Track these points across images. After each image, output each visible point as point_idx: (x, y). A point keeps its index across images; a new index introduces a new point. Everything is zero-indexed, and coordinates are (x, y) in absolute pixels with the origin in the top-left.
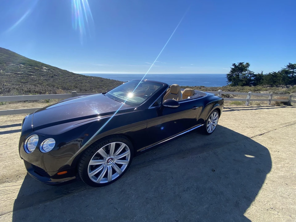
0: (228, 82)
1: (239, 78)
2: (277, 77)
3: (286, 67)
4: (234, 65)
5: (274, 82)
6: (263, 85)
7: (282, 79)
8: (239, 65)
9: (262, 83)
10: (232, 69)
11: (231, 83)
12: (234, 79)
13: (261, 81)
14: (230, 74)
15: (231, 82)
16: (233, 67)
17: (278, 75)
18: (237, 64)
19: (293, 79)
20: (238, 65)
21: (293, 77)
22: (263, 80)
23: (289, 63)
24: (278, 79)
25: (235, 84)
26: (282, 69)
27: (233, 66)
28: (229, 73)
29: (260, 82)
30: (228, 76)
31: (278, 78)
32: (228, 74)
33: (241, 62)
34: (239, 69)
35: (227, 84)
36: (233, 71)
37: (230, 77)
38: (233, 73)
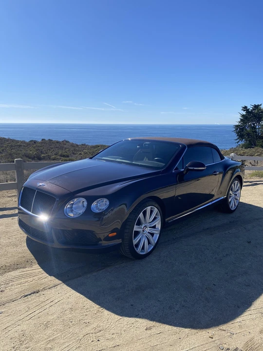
0: (238, 140)
1: (256, 132)
4: (245, 108)
8: (253, 110)
10: (243, 116)
11: (243, 143)
12: (248, 134)
14: (239, 125)
15: (244, 140)
16: (244, 113)
18: (250, 108)
20: (251, 109)
25: (251, 144)
27: (244, 111)
28: (237, 124)
30: (237, 129)
32: (237, 126)
33: (257, 104)
34: (255, 116)
35: (237, 144)
36: (244, 120)
37: (240, 131)
38: (246, 123)
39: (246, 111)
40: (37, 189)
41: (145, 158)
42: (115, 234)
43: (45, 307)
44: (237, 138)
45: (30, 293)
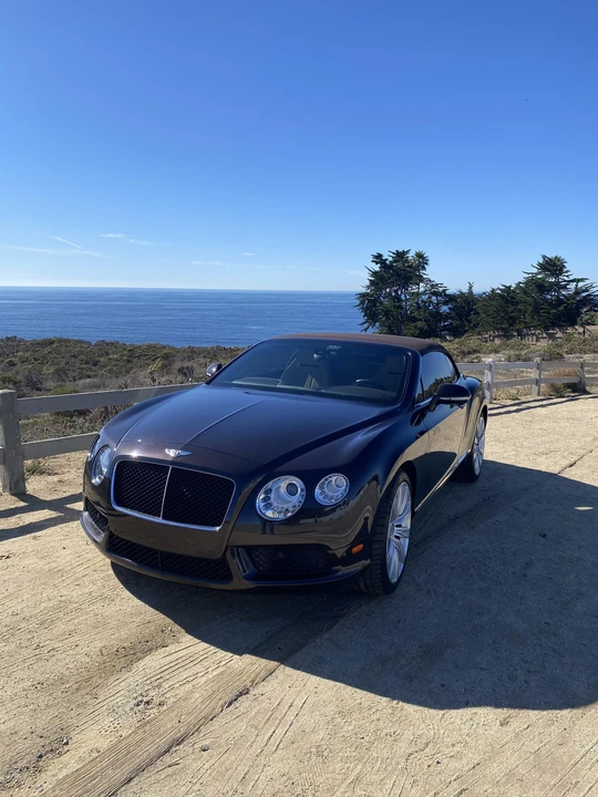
0: (366, 325)
1: (401, 307)
2: (516, 303)
3: (535, 271)
4: (378, 258)
5: (512, 321)
6: (479, 334)
7: (530, 308)
8: (395, 261)
9: (475, 326)
10: (375, 274)
11: (376, 330)
12: (387, 313)
13: (472, 317)
14: (368, 294)
15: (377, 324)
16: (377, 268)
17: (521, 297)
18: (388, 257)
19: (562, 308)
20: (391, 259)
21: (559, 302)
22: (477, 313)
23: (544, 257)
24: (520, 311)
26: (527, 276)
27: (377, 263)
28: (364, 290)
29: (469, 321)
30: (362, 303)
31: (519, 307)
32: (363, 295)
33: (401, 250)
34: (398, 275)
36: (377, 284)
37: (369, 306)
38: (381, 289)
39: (381, 264)
40: (172, 463)
41: (309, 377)
42: (361, 546)
43: (287, 718)
44: (363, 320)
45: (232, 696)
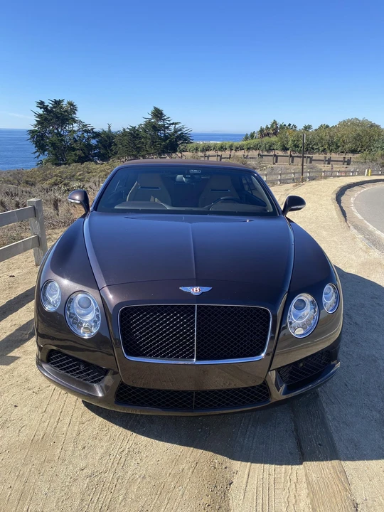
0: (37, 154)
1: (62, 140)
2: (140, 138)
3: (150, 117)
4: (41, 104)
5: (139, 149)
6: (119, 159)
7: (149, 142)
8: (54, 107)
9: (116, 153)
10: (40, 116)
11: (46, 157)
12: (53, 145)
13: (113, 147)
14: (36, 131)
15: (46, 153)
16: (41, 111)
17: (142, 134)
18: (49, 104)
19: (168, 141)
20: (51, 105)
21: (166, 138)
22: (116, 145)
23: (155, 108)
24: (143, 143)
25: (58, 160)
26: (145, 120)
27: (41, 108)
28: (32, 128)
29: (111, 150)
30: (33, 137)
31: (143, 140)
32: (32, 132)
33: (57, 99)
34: (58, 118)
35: (37, 160)
36: (43, 123)
37: (39, 139)
38: (46, 127)
39: (44, 108)
44: (35, 150)
